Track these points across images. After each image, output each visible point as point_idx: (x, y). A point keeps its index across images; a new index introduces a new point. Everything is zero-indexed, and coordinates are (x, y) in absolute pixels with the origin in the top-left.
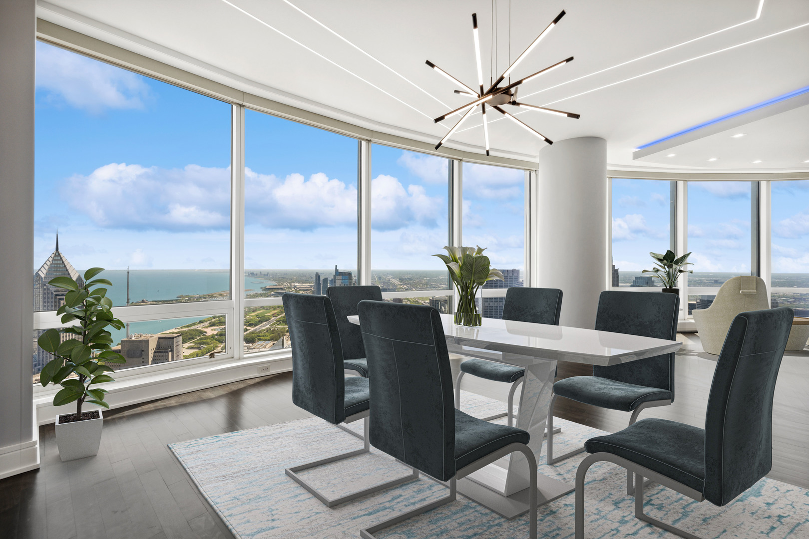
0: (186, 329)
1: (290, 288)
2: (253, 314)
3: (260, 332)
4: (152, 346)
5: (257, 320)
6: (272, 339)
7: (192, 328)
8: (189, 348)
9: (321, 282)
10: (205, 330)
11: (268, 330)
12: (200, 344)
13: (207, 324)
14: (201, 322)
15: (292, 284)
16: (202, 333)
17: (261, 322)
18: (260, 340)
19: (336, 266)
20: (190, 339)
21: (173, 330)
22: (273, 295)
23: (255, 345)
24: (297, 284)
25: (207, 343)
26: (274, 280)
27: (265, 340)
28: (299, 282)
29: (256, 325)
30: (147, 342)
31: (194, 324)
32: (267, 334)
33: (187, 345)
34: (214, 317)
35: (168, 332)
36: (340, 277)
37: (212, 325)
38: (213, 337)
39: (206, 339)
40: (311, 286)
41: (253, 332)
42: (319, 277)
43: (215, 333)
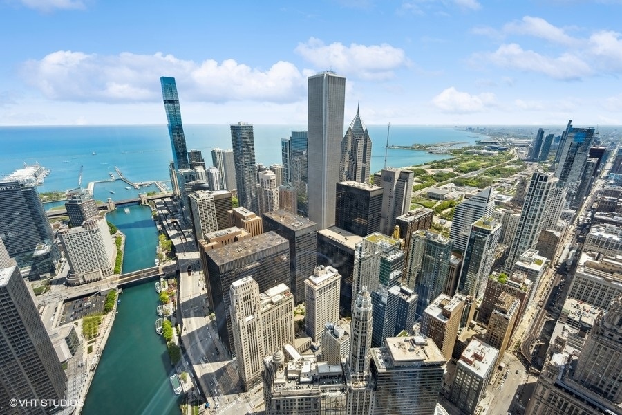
0: (416, 168)
1: (504, 143)
2: (465, 163)
3: (468, 179)
4: (397, 176)
5: (468, 168)
6: (477, 186)
7: (419, 168)
8: (416, 181)
9: (544, 139)
10: (427, 170)
11: (476, 178)
12: (423, 179)
13: (429, 166)
14: (425, 164)
15: (508, 140)
16: (425, 172)
17: (470, 170)
18: (467, 185)
19: (570, 121)
20: (417, 175)
21: (407, 167)
22: (486, 149)
23: (462, 188)
24: (513, 140)
25: (427, 180)
26: (490, 135)
27: (471, 186)
28: (516, 137)
29: (465, 173)
30: (395, 173)
31: (421, 165)
32: (474, 181)
33: (415, 179)
34: (435, 162)
35: (405, 168)
36: (573, 134)
37: (433, 167)
38: (432, 176)
39: (427, 177)
40: (529, 143)
41: (462, 178)
42: (543, 133)
43: (434, 174)
